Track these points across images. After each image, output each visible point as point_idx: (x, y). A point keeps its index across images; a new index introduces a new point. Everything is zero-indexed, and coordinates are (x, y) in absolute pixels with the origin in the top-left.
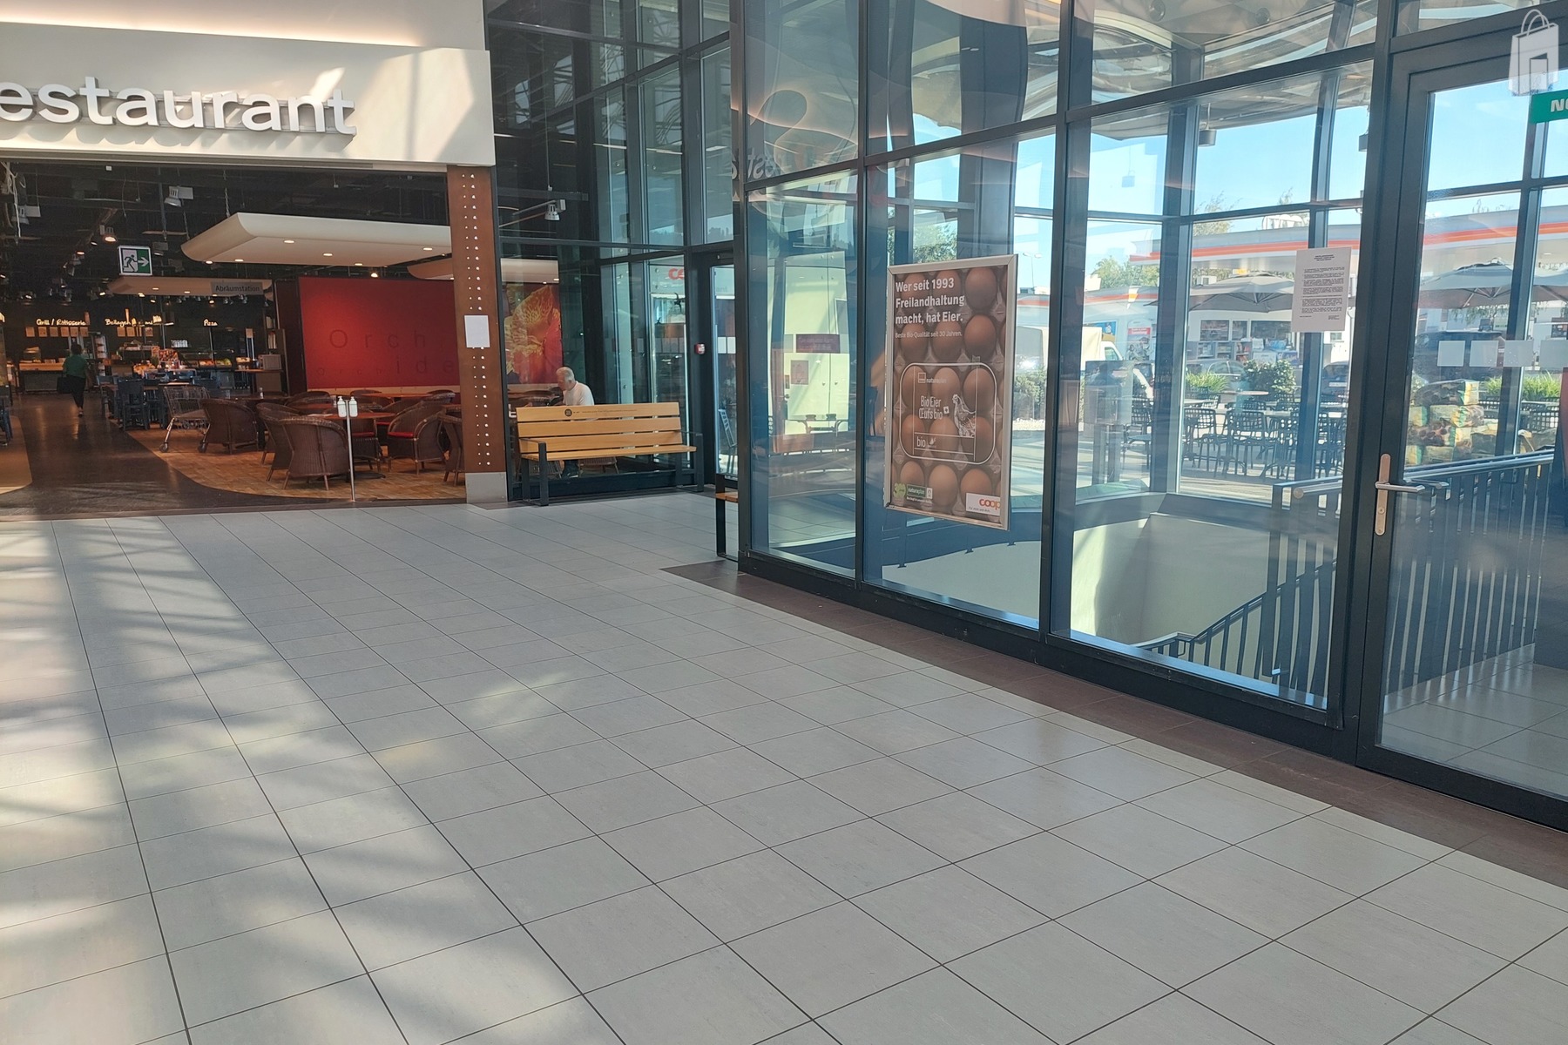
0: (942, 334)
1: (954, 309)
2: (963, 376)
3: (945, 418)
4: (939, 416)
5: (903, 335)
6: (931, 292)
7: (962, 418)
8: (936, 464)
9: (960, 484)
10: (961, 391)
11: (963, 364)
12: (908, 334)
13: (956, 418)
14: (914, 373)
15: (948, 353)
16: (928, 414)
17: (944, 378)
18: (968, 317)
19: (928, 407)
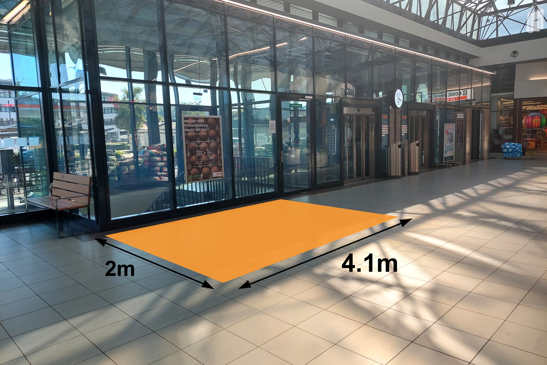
0: (202, 134)
1: (205, 127)
2: (209, 144)
3: (205, 155)
4: (203, 155)
5: (188, 134)
6: (197, 123)
7: (210, 154)
8: (203, 167)
9: (211, 171)
10: (209, 148)
11: (209, 141)
12: (190, 134)
13: (208, 155)
14: (193, 144)
15: (203, 139)
16: (199, 155)
17: (203, 145)
18: (209, 130)
19: (199, 153)
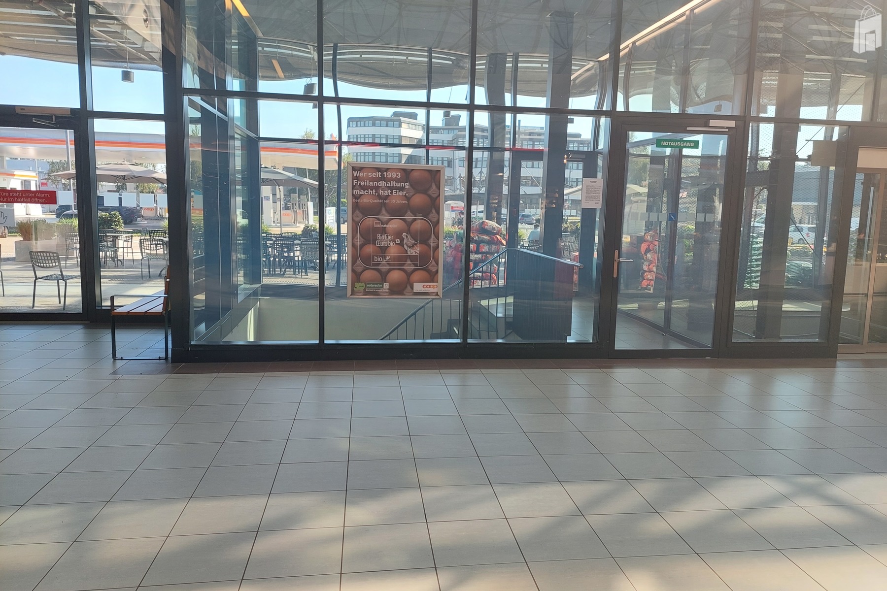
0: (393, 201)
1: (402, 189)
2: (409, 224)
3: (397, 246)
4: (392, 245)
5: (360, 201)
6: (383, 178)
7: (410, 245)
8: (390, 270)
9: (409, 279)
10: (408, 232)
11: (409, 217)
12: (365, 200)
13: (405, 246)
14: (370, 221)
15: (396, 212)
16: (383, 244)
17: (395, 224)
18: (412, 194)
19: (383, 240)
